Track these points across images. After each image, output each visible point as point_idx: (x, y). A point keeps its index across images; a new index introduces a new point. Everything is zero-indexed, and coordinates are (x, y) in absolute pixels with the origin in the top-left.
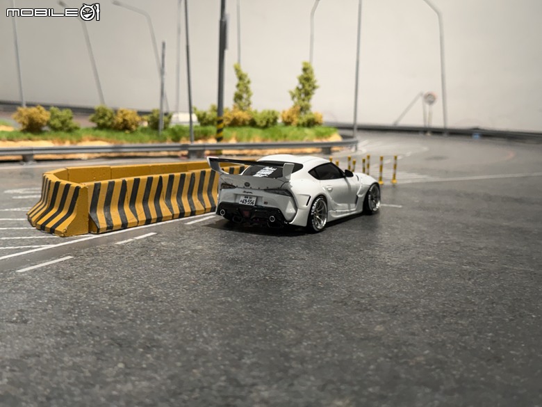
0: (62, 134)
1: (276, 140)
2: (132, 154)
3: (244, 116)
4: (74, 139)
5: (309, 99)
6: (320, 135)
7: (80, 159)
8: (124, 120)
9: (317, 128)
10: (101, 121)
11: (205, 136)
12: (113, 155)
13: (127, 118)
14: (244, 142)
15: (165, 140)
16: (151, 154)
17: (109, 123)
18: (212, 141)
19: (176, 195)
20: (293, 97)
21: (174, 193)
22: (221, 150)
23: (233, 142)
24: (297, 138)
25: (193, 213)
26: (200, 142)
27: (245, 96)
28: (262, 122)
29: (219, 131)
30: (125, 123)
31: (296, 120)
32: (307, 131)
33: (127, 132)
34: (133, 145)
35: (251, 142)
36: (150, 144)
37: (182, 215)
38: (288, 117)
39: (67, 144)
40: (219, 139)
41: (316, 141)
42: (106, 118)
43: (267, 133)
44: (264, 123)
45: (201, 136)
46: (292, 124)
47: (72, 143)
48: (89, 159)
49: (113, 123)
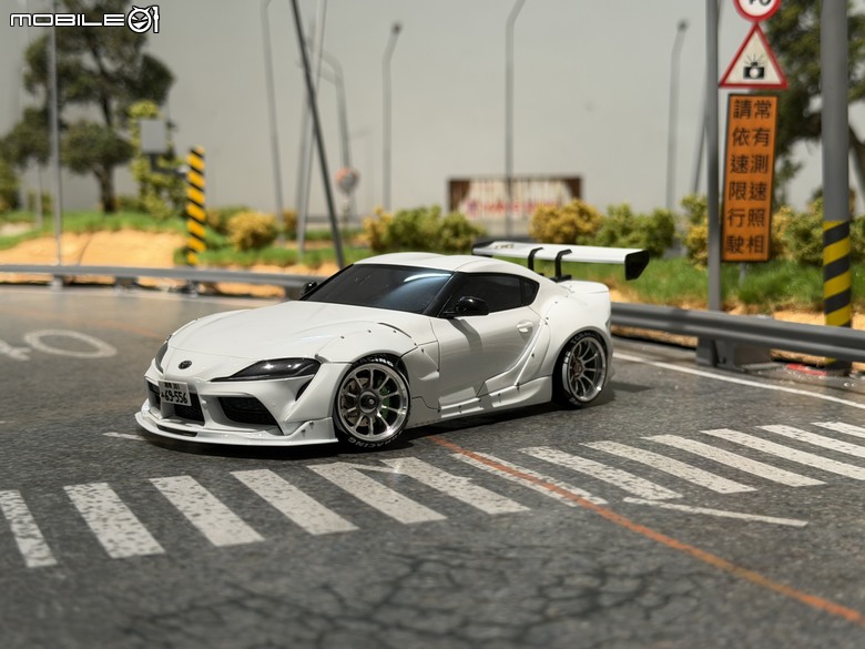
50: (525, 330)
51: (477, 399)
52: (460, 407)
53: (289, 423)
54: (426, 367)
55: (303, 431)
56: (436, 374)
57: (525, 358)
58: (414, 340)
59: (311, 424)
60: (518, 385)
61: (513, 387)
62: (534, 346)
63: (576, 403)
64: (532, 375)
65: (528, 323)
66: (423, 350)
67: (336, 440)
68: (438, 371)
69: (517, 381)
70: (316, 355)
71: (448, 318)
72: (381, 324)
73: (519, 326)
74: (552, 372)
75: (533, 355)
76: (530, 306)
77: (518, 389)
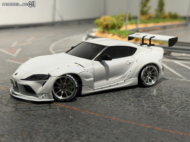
50: (128, 63)
51: (109, 85)
52: (102, 88)
53: (38, 94)
54: (88, 77)
55: (43, 97)
56: (92, 79)
57: (128, 73)
58: (85, 68)
59: (45, 95)
60: (125, 80)
61: (123, 81)
62: (131, 68)
63: (148, 86)
64: (130, 77)
65: (130, 62)
66: (87, 72)
67: (53, 100)
68: (93, 77)
69: (124, 79)
70: (48, 74)
71: (99, 61)
72: (75, 63)
73: (126, 63)
74: (138, 76)
75: (130, 71)
76: (132, 56)
77: (125, 81)
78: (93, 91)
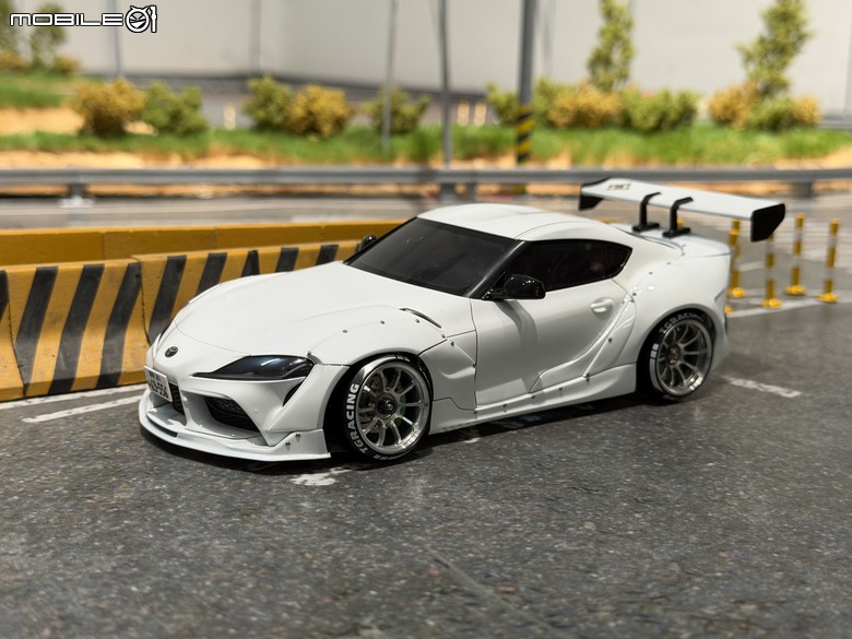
0: (169, 140)
1: (673, 162)
2: (312, 189)
3: (606, 104)
4: (190, 152)
5: (784, 65)
6: (796, 152)
7: (194, 198)
8: (310, 113)
9: (797, 135)
10: (261, 114)
11: (492, 150)
12: (268, 189)
13: (316, 107)
14: (588, 165)
15: (392, 158)
16: (358, 189)
17: (278, 119)
18: (507, 164)
19: (61, 325)
20: (748, 58)
21: (55, 321)
22: (524, 185)
23: (560, 164)
24: (727, 157)
25: (107, 380)
26: (479, 165)
27: (616, 56)
28: (645, 118)
29: (522, 138)
30: (312, 119)
31: (747, 114)
32: (765, 141)
33: (313, 139)
34: (315, 168)
35: (608, 166)
36: (357, 167)
37: (61, 385)
38: (726, 108)
39: (175, 164)
40: (522, 158)
41: (783, 165)
42: (272, 108)
43: (655, 143)
44: (652, 121)
45: (482, 148)
46: (734, 125)
47: (185, 159)
48: (216, 197)
49: (287, 119)
50: (603, 310)
51: (529, 396)
52: (505, 406)
53: (273, 433)
54: (456, 363)
55: (288, 444)
56: (471, 371)
57: (600, 344)
58: (446, 330)
59: (298, 436)
60: (588, 375)
61: (582, 379)
62: (613, 328)
63: (672, 399)
64: (608, 363)
65: (607, 302)
66: (452, 344)
67: (327, 456)
68: (474, 366)
69: (587, 371)
70: (309, 354)
71: (496, 300)
72: (404, 310)
73: (593, 306)
74: (636, 360)
75: (610, 340)
76: (615, 278)
77: (588, 380)
78: (472, 421)
